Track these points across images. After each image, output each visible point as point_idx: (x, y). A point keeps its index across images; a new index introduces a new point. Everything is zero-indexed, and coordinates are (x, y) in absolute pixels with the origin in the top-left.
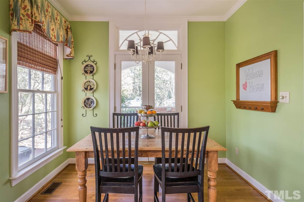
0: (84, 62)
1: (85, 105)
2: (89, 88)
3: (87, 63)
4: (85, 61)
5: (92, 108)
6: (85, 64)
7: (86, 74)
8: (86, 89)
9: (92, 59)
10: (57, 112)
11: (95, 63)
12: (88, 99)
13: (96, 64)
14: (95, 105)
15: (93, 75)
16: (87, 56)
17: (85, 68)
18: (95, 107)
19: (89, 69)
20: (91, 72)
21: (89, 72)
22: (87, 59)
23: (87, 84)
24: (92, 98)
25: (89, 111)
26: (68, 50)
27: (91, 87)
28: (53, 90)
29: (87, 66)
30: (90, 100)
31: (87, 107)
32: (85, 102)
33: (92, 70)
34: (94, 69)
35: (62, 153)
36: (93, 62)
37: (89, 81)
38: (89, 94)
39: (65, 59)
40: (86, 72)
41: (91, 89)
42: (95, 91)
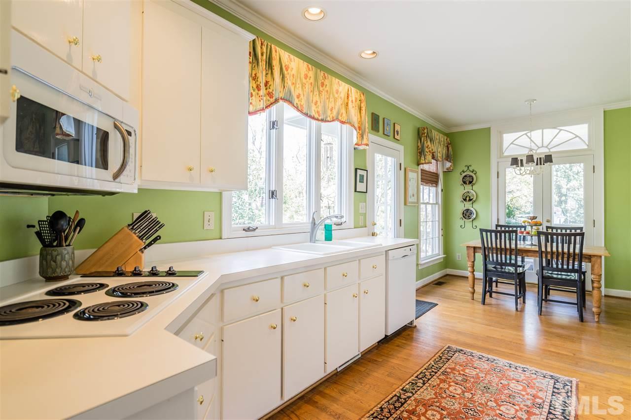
0: (462, 173)
1: (464, 216)
2: (468, 199)
3: (465, 174)
4: (464, 172)
5: (471, 220)
6: (464, 174)
7: (464, 185)
8: (465, 200)
9: (471, 169)
10: (439, 221)
11: (475, 172)
12: (467, 210)
13: (475, 174)
14: (474, 216)
15: (472, 186)
16: (466, 166)
17: (463, 178)
18: (475, 219)
19: (468, 179)
20: (470, 182)
21: (468, 182)
22: (466, 169)
23: (466, 195)
24: (472, 209)
25: (468, 223)
26: (448, 164)
27: (470, 197)
28: (435, 202)
29: (465, 176)
30: (469, 211)
31: (466, 218)
32: (463, 214)
33: (471, 180)
34: (473, 179)
35: (442, 260)
36: (472, 172)
37: (468, 192)
38: (468, 205)
39: (444, 172)
40: (465, 183)
41: (470, 200)
42: (475, 201)
